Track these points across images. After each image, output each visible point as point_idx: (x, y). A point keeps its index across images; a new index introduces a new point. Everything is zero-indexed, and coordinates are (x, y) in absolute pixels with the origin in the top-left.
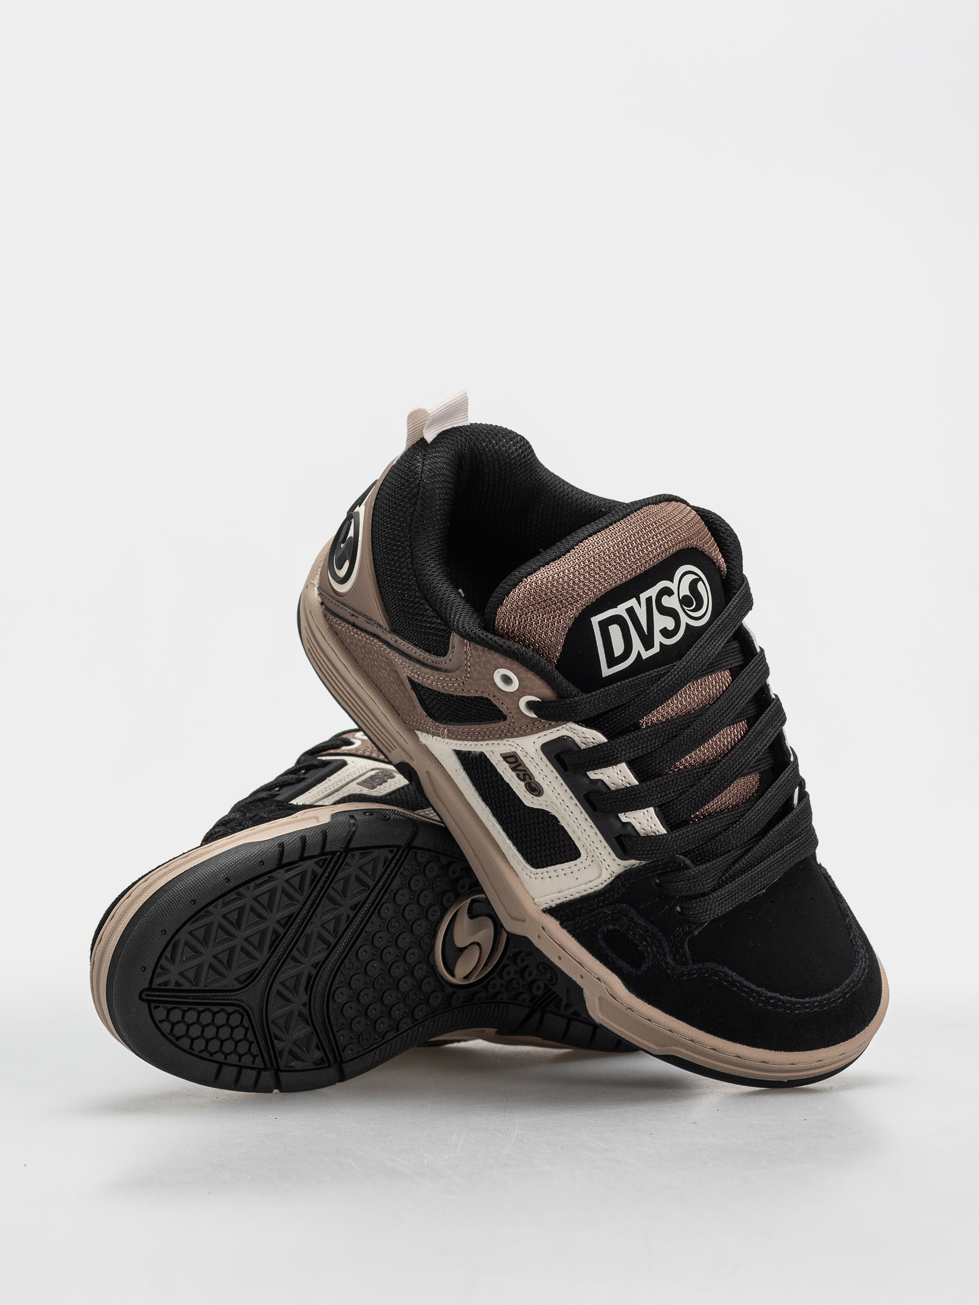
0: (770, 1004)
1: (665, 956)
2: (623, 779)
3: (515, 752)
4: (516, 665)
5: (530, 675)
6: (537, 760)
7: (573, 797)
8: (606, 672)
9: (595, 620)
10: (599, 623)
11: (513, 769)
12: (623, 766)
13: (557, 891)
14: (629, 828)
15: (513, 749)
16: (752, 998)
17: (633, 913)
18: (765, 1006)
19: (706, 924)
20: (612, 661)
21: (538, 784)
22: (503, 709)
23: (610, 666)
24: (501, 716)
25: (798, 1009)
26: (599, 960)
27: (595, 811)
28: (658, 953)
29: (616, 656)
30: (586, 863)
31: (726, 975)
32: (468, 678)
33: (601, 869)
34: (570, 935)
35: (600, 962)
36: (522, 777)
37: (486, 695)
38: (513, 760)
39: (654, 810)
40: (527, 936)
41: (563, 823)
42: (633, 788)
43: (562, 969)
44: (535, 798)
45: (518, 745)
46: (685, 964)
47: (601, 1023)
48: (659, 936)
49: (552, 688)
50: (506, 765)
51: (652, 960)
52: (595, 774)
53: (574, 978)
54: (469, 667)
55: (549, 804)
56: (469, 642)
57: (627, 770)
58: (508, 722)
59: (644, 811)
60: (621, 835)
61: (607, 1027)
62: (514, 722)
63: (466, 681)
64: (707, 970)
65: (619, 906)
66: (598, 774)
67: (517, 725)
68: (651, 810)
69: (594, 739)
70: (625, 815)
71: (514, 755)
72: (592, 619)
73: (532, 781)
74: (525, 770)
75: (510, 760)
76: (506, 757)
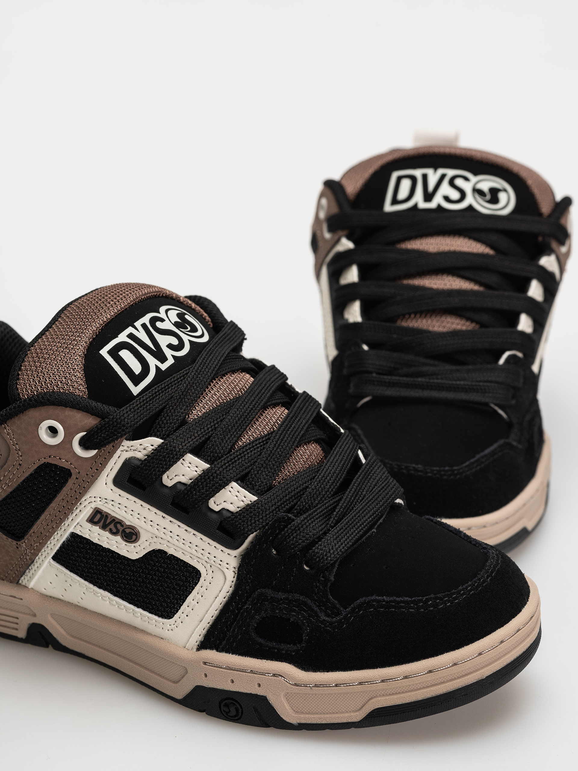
0: (430, 606)
1: (318, 616)
2: (196, 469)
3: (96, 508)
4: (51, 409)
5: (69, 412)
6: (118, 499)
7: (164, 515)
8: (135, 390)
9: (104, 352)
10: (108, 353)
11: (104, 528)
12: (189, 457)
13: (199, 622)
14: (224, 512)
15: (93, 505)
16: (411, 609)
17: (269, 592)
18: (427, 609)
19: (337, 566)
20: (137, 380)
21: (131, 527)
22: (63, 463)
23: (136, 384)
24: (66, 474)
25: (455, 599)
26: (265, 659)
27: (188, 513)
28: (309, 616)
29: (137, 373)
30: (209, 578)
31: (379, 601)
32: (21, 456)
33: (223, 572)
34: (229, 654)
35: (267, 660)
36: (114, 530)
37: (43, 461)
38: (99, 516)
39: (236, 481)
40: (197, 685)
41: (171, 551)
42: (205, 472)
43: (240, 691)
44: (136, 544)
45: (95, 497)
46: (338, 613)
47: (298, 722)
48: (302, 600)
49: (92, 414)
50: (96, 529)
51: (308, 626)
52: (171, 480)
53: (254, 692)
54: (17, 444)
55: (151, 540)
56: (6, 423)
57: (193, 459)
58: (74, 476)
59: (228, 488)
60: (221, 522)
61: (305, 722)
62: (79, 473)
63: (21, 461)
64: (360, 607)
65: (255, 595)
66: (173, 478)
67: (83, 473)
68: (234, 484)
69: (152, 445)
70: (215, 503)
71: (97, 512)
72: (101, 352)
73: (124, 528)
74: (114, 520)
75: (96, 519)
76: (92, 520)
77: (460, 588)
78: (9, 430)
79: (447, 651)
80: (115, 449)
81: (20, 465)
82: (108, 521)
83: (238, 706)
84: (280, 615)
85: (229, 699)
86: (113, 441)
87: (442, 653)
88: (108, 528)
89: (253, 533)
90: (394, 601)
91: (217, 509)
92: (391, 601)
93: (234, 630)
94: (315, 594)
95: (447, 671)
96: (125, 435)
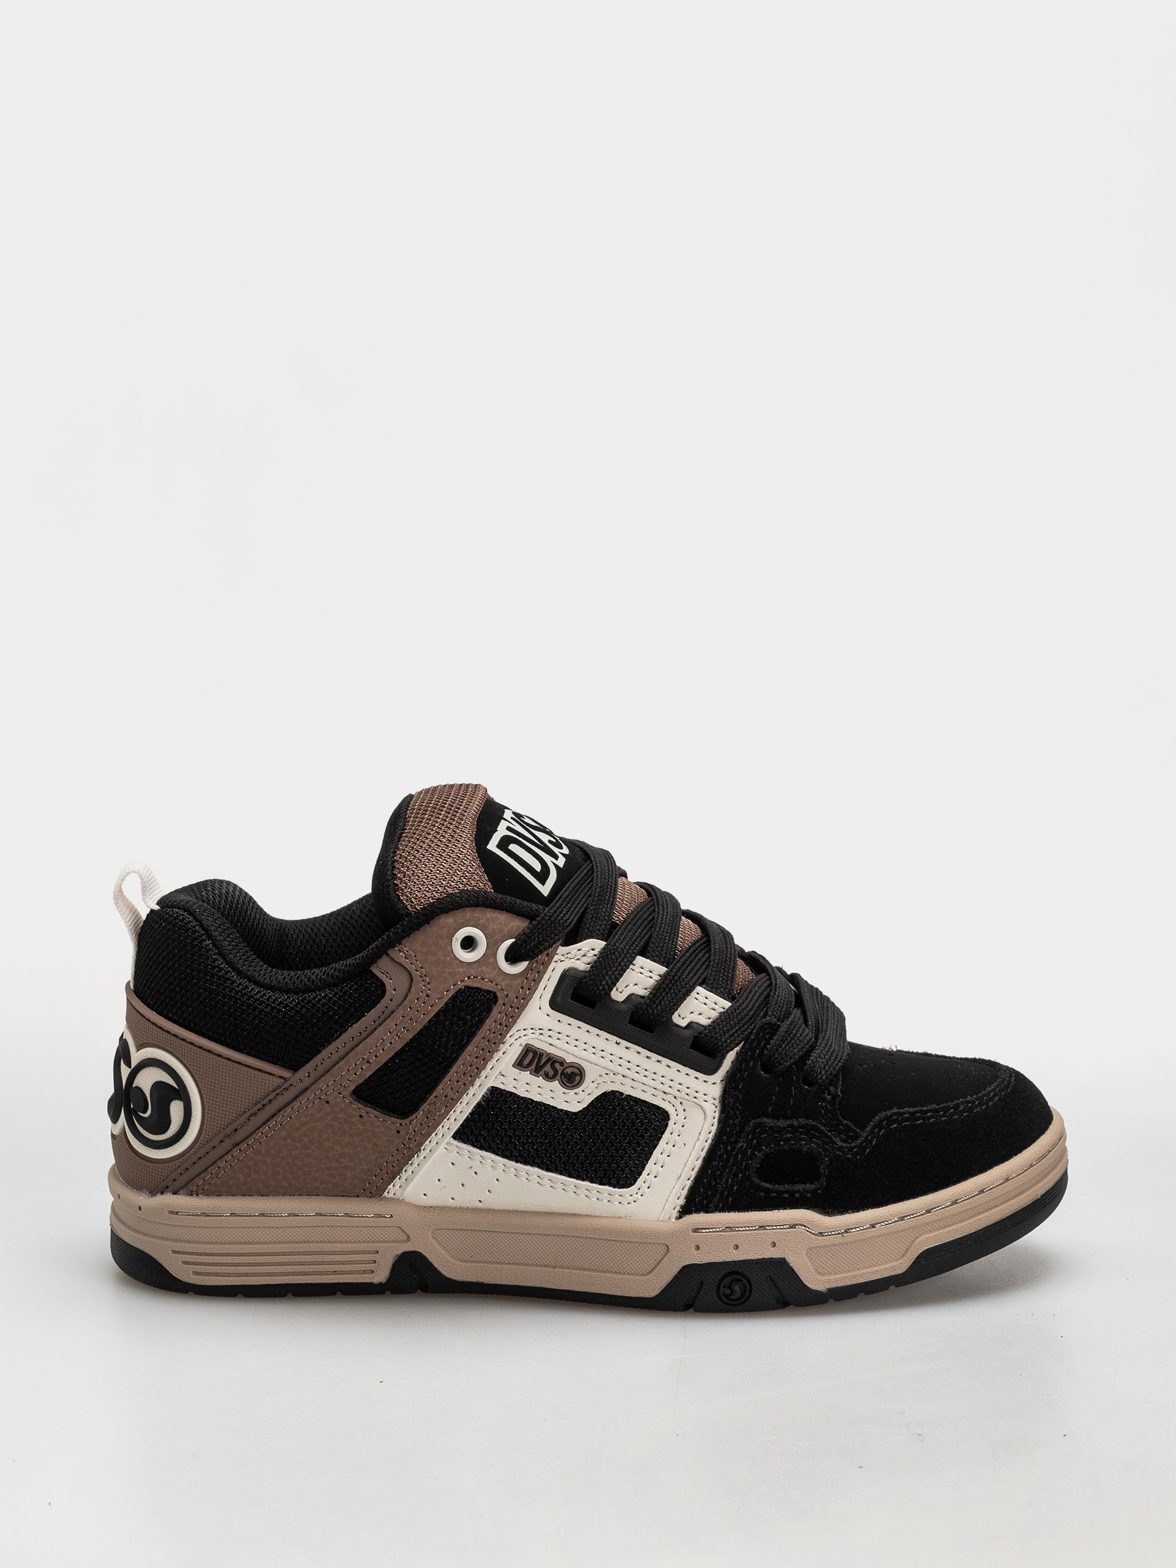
0: (963, 1112)
1: (833, 1143)
3: (527, 1044)
4: (468, 913)
5: (490, 914)
6: (557, 1027)
7: (619, 1040)
8: (545, 890)
9: (493, 847)
10: (497, 848)
11: (536, 1072)
12: (640, 960)
14: (694, 1027)
15: (524, 1041)
16: (942, 1118)
17: (766, 1121)
18: (960, 1115)
20: (539, 877)
21: (572, 1065)
22: (487, 986)
23: (543, 882)
24: (490, 998)
26: (776, 1209)
27: (651, 1032)
28: (823, 1144)
29: (538, 872)
30: (680, 1119)
31: (901, 1114)
32: (429, 983)
33: (700, 1107)
34: (725, 1212)
35: (777, 1212)
36: (550, 1073)
37: (460, 986)
38: (531, 1055)
39: (701, 985)
40: (685, 1264)
41: (627, 1091)
42: (664, 978)
43: (748, 1258)
44: (579, 1090)
45: (524, 1030)
46: (857, 1137)
47: (827, 1287)
48: (811, 1124)
49: (518, 915)
50: (526, 1075)
51: (826, 1156)
52: (621, 992)
53: (767, 1255)
54: (422, 968)
55: (600, 1080)
56: (400, 944)
57: (646, 962)
58: (500, 1002)
59: (694, 994)
60: (695, 1037)
61: (837, 1285)
62: (507, 996)
63: (429, 990)
64: (879, 1125)
65: (748, 1128)
66: (623, 990)
67: (512, 995)
68: (699, 989)
69: (593, 950)
70: (679, 1016)
71: (528, 1050)
72: (489, 847)
73: (564, 1067)
74: (549, 1059)
75: (526, 1062)
76: (520, 1064)
77: (989, 1089)
78: (408, 952)
79: (996, 1165)
80: (550, 957)
81: (428, 996)
82: (544, 1059)
83: (745, 1281)
84: (788, 1147)
85: (732, 1273)
86: (546, 949)
87: (990, 1167)
88: (542, 1072)
89: (732, 1049)
90: (921, 1111)
91: (683, 1023)
92: (916, 1112)
93: (727, 1181)
94: (823, 1117)
95: (1002, 1188)
96: (559, 940)
